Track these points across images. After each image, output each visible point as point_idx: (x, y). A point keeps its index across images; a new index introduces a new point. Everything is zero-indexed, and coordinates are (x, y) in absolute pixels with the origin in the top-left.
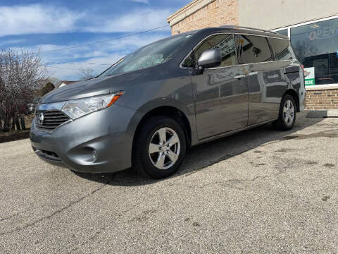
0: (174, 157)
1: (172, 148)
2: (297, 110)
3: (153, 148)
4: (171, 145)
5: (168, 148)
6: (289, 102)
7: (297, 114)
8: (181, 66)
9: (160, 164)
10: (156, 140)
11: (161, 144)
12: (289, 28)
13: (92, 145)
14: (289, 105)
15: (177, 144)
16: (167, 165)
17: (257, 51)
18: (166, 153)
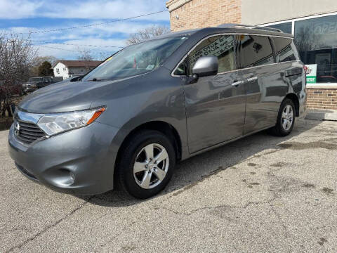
0: (161, 174)
1: (160, 165)
2: (296, 114)
3: (138, 167)
4: (158, 162)
5: (156, 166)
6: (288, 107)
7: (296, 118)
8: (173, 75)
9: (145, 183)
10: (143, 158)
11: (147, 162)
12: (293, 21)
13: (70, 167)
14: (288, 110)
15: (165, 160)
16: (153, 183)
17: (258, 47)
18: (152, 171)
